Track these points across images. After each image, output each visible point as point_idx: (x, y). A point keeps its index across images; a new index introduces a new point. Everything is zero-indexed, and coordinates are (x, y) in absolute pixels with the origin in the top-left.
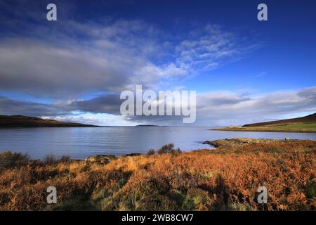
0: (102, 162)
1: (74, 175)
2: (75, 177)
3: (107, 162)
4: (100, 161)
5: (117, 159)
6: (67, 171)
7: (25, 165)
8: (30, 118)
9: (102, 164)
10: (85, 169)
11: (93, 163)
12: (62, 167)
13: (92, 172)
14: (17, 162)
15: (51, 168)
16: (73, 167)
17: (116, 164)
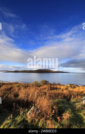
0: (73, 87)
1: (63, 90)
2: (63, 91)
3: (75, 87)
4: (72, 87)
5: (79, 87)
6: (60, 88)
7: (48, 84)
8: (48, 70)
9: (73, 88)
10: (67, 89)
11: (69, 87)
12: (58, 87)
13: (70, 91)
14: (46, 83)
15: (55, 87)
16: (62, 87)
17: (79, 89)
